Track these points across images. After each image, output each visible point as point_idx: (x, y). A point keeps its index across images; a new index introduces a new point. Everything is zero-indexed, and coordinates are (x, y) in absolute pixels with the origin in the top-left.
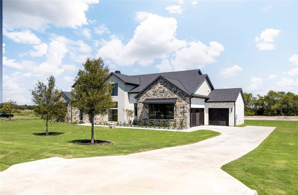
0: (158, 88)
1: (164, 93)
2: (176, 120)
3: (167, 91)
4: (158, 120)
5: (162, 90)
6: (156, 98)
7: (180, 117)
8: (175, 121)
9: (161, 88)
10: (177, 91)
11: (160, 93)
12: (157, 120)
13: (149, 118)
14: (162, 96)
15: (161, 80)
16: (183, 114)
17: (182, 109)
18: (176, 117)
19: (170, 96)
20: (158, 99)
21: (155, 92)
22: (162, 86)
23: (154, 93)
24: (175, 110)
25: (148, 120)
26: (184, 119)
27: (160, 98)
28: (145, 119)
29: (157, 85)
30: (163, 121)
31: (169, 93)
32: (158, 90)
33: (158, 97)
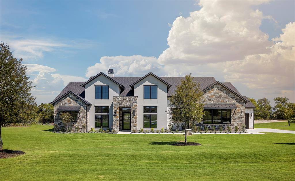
0: (214, 94)
1: (220, 98)
2: (233, 124)
3: (224, 97)
4: (214, 125)
5: (218, 95)
6: (212, 103)
7: (238, 121)
8: (232, 126)
9: (218, 93)
10: (234, 97)
11: (216, 98)
12: (212, 125)
13: (203, 124)
14: (219, 101)
15: (217, 86)
16: (240, 118)
17: (240, 114)
18: (233, 122)
19: (227, 102)
20: (214, 104)
21: (211, 97)
22: (219, 91)
23: (209, 98)
24: (233, 115)
25: (202, 125)
26: (242, 123)
27: (217, 103)
28: (198, 124)
29: (213, 91)
30: (220, 126)
31: (227, 99)
32: (214, 95)
33: (214, 102)
